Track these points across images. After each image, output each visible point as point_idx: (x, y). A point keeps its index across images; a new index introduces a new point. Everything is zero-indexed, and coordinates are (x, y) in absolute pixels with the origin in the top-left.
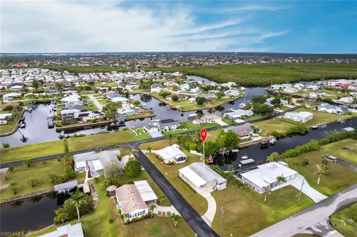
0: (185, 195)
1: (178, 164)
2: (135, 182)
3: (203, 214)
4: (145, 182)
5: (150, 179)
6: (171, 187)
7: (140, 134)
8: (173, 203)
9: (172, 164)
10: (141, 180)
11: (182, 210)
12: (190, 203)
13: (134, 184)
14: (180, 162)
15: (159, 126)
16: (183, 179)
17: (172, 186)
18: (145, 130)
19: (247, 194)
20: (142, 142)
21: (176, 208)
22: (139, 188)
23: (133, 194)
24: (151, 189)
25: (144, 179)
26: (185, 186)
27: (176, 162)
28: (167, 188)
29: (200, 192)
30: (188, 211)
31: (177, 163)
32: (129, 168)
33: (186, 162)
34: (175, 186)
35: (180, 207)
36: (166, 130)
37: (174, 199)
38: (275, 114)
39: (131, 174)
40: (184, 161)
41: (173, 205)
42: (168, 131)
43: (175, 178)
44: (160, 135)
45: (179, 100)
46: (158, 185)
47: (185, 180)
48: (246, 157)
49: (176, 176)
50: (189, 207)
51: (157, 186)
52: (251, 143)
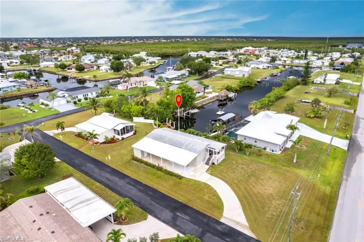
0: (164, 187)
1: (123, 139)
2: (46, 188)
3: (222, 215)
4: (71, 182)
5: (79, 174)
6: (127, 180)
7: (36, 111)
8: (148, 210)
9: (113, 141)
10: (58, 181)
11: (175, 218)
12: (181, 199)
13: (44, 191)
14: (125, 136)
15: (66, 95)
16: (146, 159)
17: (129, 177)
18: (43, 104)
19: (262, 160)
20: (43, 119)
21: (159, 219)
22: (60, 198)
23: (46, 217)
24: (91, 194)
25: (65, 177)
26: (155, 170)
27: (117, 136)
28: (121, 183)
29: (187, 174)
30: (187, 217)
31: (120, 137)
32: (24, 161)
33: (135, 134)
34: (134, 176)
35: (168, 214)
36: (80, 100)
37: (146, 200)
38: (211, 73)
39: (32, 174)
40: (131, 133)
41: (151, 214)
42: (83, 101)
43: (129, 162)
44: (72, 107)
45: (86, 70)
46: (101, 182)
47: (151, 161)
48: (223, 113)
49: (129, 157)
50: (184, 208)
51: (98, 184)
52: (208, 100)
